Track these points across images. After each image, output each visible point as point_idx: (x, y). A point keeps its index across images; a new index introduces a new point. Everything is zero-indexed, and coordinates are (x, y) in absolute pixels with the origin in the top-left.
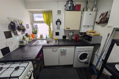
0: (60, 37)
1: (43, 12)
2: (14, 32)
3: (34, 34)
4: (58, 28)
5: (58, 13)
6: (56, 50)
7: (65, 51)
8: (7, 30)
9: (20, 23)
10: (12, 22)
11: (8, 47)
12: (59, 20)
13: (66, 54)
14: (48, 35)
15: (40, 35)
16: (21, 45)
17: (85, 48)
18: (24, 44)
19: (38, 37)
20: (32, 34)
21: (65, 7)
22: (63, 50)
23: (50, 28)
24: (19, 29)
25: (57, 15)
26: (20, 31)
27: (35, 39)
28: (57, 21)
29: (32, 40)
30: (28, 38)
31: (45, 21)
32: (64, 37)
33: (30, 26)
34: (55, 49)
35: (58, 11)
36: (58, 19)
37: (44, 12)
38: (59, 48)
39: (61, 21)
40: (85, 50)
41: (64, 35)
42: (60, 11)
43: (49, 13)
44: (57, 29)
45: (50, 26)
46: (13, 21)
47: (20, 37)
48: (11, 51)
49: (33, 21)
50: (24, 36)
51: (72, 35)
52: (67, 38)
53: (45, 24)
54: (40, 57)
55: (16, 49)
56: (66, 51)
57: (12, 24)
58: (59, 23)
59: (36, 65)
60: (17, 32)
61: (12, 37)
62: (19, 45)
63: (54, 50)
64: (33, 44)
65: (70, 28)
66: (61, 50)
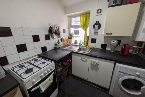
0: (98, 45)
1: (80, 15)
2: (51, 36)
3: (69, 39)
4: (96, 33)
5: (98, 13)
6: (85, 60)
7: (96, 64)
8: (47, 33)
9: (57, 28)
10: (50, 27)
11: (46, 47)
12: (99, 23)
13: (99, 69)
14: (82, 41)
15: (75, 41)
16: (55, 48)
17: (137, 71)
18: (58, 47)
19: (72, 43)
20: (67, 39)
21: (108, 2)
22: (94, 62)
23: (86, 33)
24: (56, 33)
25: (96, 15)
26: (56, 35)
27: (69, 44)
28: (95, 24)
29: (66, 45)
30: (63, 42)
31: (81, 25)
32: (104, 46)
33: (67, 31)
34: (85, 58)
35: (98, 10)
36: (97, 22)
37: (82, 15)
38: (89, 58)
39: (100, 23)
40: (138, 73)
41: (103, 43)
42: (101, 10)
43: (86, 15)
44: (94, 35)
45: (86, 30)
46: (52, 27)
47: (56, 40)
48: (47, 51)
49: (70, 26)
50: (59, 40)
51: (116, 44)
52: (108, 49)
53: (81, 28)
54: (67, 62)
55: (51, 50)
56: (98, 65)
57: (51, 29)
58: (97, 27)
59: (62, 68)
60: (53, 36)
61: (49, 39)
62: (54, 47)
63: (83, 59)
64: (65, 48)
65: (112, 33)
66: (91, 61)
